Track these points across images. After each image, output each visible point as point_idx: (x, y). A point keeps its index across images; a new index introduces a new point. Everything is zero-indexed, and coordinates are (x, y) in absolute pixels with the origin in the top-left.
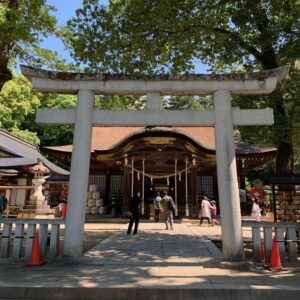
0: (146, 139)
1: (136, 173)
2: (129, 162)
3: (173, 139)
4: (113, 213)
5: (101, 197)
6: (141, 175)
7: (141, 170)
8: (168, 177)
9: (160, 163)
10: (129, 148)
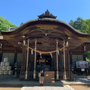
0: (38, 26)
1: (30, 50)
2: (26, 43)
3: (56, 27)
4: (15, 75)
5: (10, 65)
6: (34, 52)
7: (33, 48)
8: (51, 53)
9: (45, 44)
10: (26, 31)
